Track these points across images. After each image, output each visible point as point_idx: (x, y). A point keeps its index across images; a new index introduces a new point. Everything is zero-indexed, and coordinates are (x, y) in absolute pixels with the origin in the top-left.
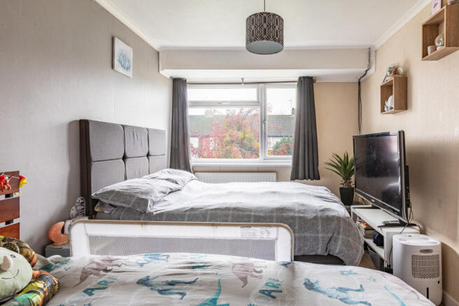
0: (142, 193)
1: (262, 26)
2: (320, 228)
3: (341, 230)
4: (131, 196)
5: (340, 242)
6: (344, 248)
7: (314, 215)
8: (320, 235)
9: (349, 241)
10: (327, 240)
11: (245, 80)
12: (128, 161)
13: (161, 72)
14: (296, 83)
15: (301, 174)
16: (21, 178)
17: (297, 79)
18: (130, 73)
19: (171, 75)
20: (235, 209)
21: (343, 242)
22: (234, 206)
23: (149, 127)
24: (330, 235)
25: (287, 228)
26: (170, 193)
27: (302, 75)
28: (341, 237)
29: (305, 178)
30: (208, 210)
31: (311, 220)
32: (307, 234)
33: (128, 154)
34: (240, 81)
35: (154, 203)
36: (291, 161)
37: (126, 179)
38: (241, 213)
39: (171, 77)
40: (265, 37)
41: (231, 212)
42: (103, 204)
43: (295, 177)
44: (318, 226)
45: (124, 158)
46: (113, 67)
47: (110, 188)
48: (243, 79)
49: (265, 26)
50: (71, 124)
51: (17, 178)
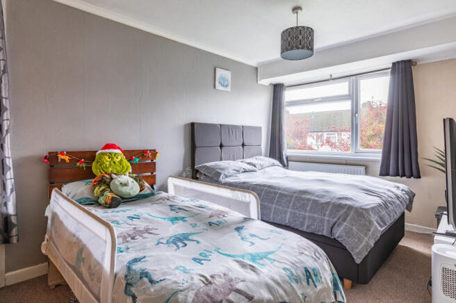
0: (220, 169)
1: (298, 37)
2: (328, 212)
3: (349, 218)
4: (213, 170)
5: (342, 228)
6: (344, 234)
7: (329, 200)
8: (326, 218)
9: (351, 229)
10: (331, 223)
11: (334, 76)
12: (224, 149)
13: (259, 82)
14: (390, 70)
15: (392, 170)
16: (157, 153)
17: (391, 66)
18: (229, 89)
19: (270, 82)
20: (270, 187)
21: (345, 229)
22: (270, 184)
23: (244, 124)
24: (335, 220)
25: (255, 197)
26: (244, 172)
27: (395, 61)
28: (345, 223)
29: (397, 175)
30: (252, 185)
31: (322, 204)
32: (316, 215)
33: (224, 144)
34: (329, 77)
35: (226, 176)
36: (381, 155)
37: (221, 160)
38: (272, 190)
39: (271, 84)
40: (300, 46)
41: (265, 188)
42: (201, 174)
43: (385, 173)
44: (327, 210)
45: (221, 146)
46: (215, 87)
47: (208, 164)
48: (331, 76)
49: (300, 37)
50: (186, 125)
51: (154, 153)
